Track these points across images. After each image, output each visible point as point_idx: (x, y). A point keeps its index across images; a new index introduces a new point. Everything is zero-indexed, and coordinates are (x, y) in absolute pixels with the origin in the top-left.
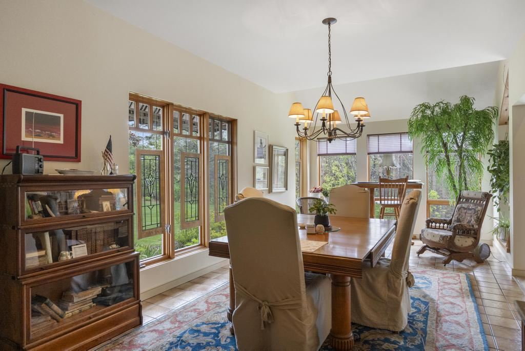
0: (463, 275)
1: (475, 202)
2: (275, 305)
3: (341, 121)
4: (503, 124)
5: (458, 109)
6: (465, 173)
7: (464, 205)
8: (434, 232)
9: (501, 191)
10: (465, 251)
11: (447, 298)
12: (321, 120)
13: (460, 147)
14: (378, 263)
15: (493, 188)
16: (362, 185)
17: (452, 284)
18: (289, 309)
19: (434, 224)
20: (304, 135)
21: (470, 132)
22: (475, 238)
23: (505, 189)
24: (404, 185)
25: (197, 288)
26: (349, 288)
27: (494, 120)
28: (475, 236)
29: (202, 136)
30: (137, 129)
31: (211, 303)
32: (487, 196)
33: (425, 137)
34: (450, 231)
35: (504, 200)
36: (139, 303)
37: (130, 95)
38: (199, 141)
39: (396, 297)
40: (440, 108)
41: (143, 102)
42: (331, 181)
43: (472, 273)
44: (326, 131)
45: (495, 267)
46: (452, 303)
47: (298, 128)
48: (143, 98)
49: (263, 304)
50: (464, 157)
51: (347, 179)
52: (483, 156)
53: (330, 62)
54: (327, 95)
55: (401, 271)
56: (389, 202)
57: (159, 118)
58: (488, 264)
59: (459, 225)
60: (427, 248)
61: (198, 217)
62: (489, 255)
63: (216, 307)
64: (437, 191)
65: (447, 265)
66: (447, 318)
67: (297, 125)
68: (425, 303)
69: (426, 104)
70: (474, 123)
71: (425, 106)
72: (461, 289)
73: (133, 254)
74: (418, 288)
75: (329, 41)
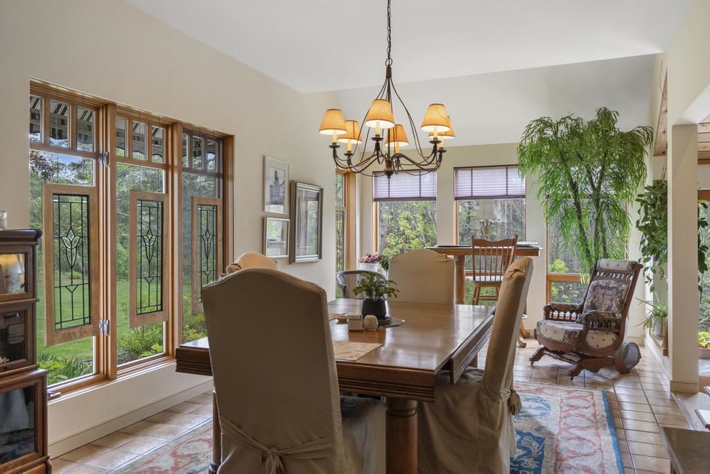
0: (598, 393)
1: (618, 277)
2: (289, 453)
3: (407, 142)
4: (660, 155)
5: (593, 129)
6: (604, 231)
7: (601, 282)
8: (555, 325)
9: (656, 259)
10: (601, 356)
11: (572, 431)
12: (373, 139)
13: (597, 190)
14: (464, 376)
15: (644, 255)
16: (445, 250)
17: (580, 408)
18: (314, 459)
19: (556, 313)
20: (345, 164)
21: (612, 166)
22: (618, 334)
23: (661, 256)
24: (510, 250)
25: (159, 430)
26: (414, 420)
27: (647, 148)
28: (617, 331)
29: (170, 163)
30: (46, 146)
31: (183, 456)
32: (636, 268)
33: (544, 172)
34: (581, 323)
35: (660, 273)
36: (45, 462)
37: (31, 85)
38: (163, 172)
39: (490, 431)
40: (567, 127)
41: (57, 98)
42: (397, 243)
43: (612, 390)
44: (381, 159)
45: (648, 381)
46: (579, 438)
47: (335, 152)
48: (57, 91)
49: (270, 452)
50: (602, 205)
51: (424, 240)
52: (630, 203)
53: (390, 42)
54: (384, 97)
55: (500, 388)
56: (488, 278)
57: (90, 128)
58: (637, 375)
59: (594, 313)
60: (545, 352)
61: (162, 305)
62: (638, 362)
63: (190, 462)
64: (565, 260)
65: (575, 377)
66: (571, 462)
67: (334, 146)
68: (540, 440)
69: (546, 119)
70: (617, 152)
71: (545, 123)
72: (595, 415)
73: (35, 373)
74: (530, 416)
75: (388, 7)
